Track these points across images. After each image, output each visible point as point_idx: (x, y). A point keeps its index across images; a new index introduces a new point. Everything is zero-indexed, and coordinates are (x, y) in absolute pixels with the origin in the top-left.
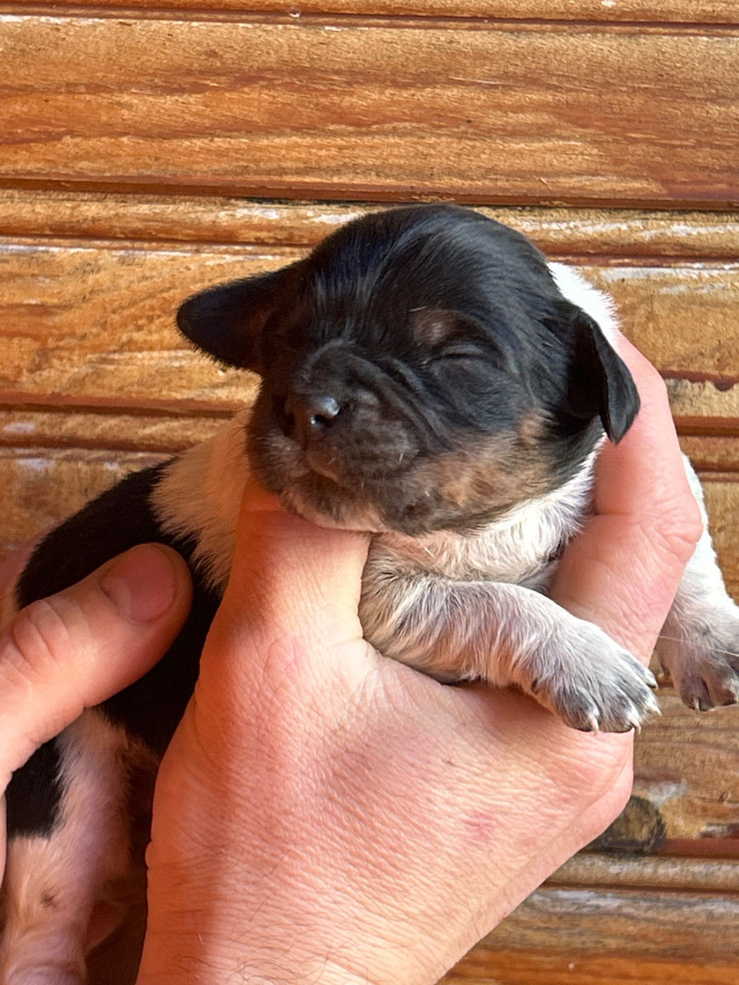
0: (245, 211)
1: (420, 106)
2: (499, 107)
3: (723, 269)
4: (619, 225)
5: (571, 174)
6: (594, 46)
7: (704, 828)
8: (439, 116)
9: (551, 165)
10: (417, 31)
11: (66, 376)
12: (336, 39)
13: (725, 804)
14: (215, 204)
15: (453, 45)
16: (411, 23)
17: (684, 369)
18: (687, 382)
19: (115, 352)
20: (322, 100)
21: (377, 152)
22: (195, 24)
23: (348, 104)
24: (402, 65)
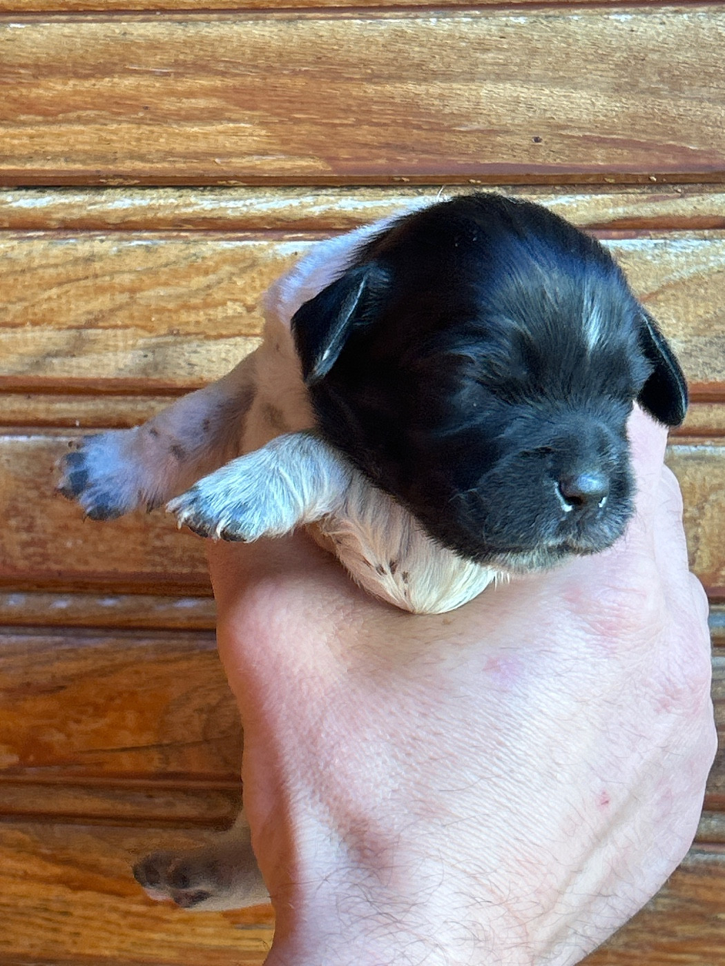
1: (100, 95)
2: (172, 93)
4: (291, 201)
5: (243, 154)
6: (257, 32)
8: (118, 103)
9: (225, 146)
10: (94, 25)
12: (20, 35)
15: (127, 36)
16: (89, 18)
20: (12, 92)
21: (64, 139)
23: (35, 95)
24: (82, 57)
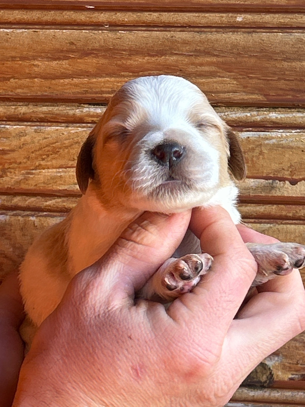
0: (87, 109)
1: (160, 64)
2: (193, 64)
3: (292, 132)
4: (246, 114)
5: (225, 92)
6: (233, 38)
7: (290, 376)
8: (168, 68)
9: (217, 88)
10: (158, 32)
11: (14, 180)
12: (124, 36)
13: (299, 365)
14: (75, 106)
15: (173, 38)
16: (156, 29)
17: (275, 175)
18: (277, 181)
19: (33, 169)
20: (118, 62)
22: (64, 31)
23: (129, 64)
24: (152, 47)
